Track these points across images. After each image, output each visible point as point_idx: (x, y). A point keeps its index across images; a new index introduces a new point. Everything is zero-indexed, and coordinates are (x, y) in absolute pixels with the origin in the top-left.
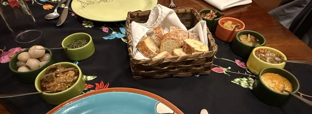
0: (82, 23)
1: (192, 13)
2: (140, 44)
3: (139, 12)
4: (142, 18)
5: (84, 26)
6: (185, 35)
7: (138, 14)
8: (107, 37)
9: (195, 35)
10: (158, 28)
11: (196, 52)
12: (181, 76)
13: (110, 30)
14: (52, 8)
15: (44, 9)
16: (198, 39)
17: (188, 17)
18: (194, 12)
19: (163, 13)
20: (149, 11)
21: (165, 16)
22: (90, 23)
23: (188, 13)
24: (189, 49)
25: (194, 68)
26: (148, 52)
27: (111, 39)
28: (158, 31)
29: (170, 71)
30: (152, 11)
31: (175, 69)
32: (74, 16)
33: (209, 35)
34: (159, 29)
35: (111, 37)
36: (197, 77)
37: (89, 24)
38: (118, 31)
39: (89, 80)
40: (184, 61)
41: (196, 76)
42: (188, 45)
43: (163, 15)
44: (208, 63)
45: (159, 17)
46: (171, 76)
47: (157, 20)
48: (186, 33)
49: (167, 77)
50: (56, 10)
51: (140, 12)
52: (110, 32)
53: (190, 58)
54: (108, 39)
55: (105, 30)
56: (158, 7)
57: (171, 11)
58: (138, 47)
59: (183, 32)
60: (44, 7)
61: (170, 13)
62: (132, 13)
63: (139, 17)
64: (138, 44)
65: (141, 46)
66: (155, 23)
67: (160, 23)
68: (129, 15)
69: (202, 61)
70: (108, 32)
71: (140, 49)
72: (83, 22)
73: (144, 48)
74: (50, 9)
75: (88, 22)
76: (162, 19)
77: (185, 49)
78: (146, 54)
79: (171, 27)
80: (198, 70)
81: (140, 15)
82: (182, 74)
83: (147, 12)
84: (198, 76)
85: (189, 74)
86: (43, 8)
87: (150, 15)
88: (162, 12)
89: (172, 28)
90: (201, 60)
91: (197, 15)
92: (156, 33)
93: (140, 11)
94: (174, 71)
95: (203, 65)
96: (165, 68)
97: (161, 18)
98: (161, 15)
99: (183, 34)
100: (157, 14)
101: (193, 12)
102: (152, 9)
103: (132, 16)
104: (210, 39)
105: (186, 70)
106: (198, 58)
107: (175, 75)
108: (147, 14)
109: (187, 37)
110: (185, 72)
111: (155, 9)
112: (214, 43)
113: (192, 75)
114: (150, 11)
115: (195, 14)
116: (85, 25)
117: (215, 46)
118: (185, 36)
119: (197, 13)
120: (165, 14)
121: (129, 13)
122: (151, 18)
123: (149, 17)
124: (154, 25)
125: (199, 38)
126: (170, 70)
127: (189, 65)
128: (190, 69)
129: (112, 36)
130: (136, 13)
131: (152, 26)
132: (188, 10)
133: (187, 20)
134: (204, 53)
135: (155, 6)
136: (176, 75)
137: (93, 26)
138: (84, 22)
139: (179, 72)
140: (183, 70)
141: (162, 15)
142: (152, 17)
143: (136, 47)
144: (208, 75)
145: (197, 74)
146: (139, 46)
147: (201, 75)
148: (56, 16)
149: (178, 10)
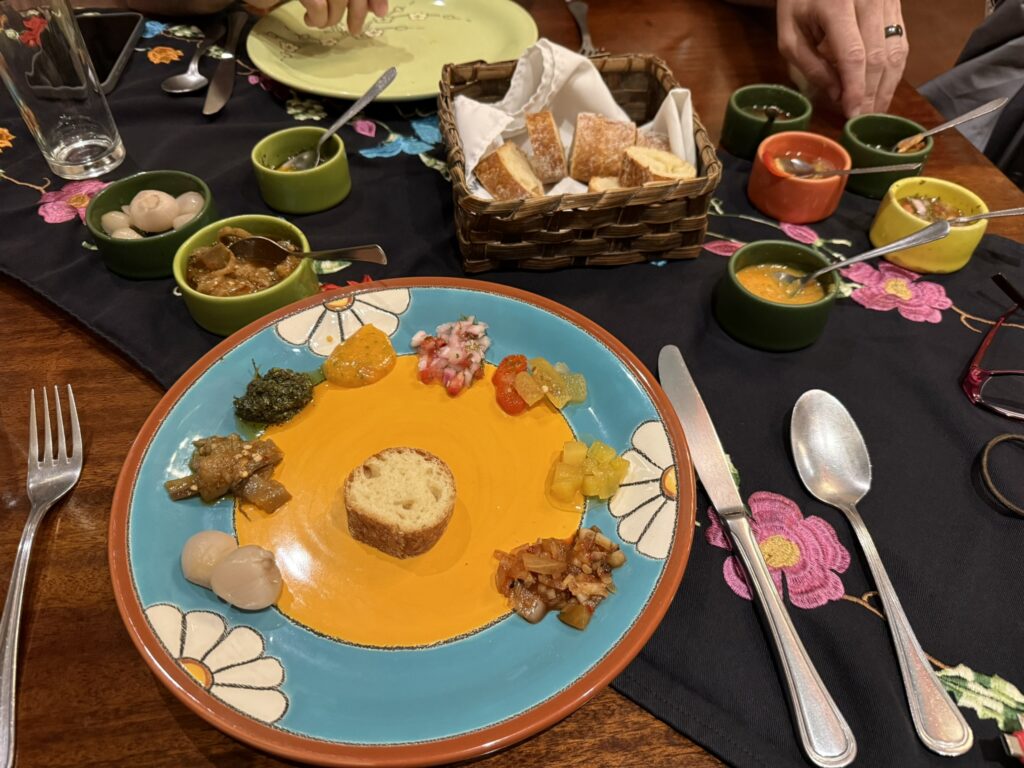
0: (284, 106)
1: (649, 72)
2: (485, 164)
3: (478, 65)
4: (489, 84)
5: (292, 116)
6: (624, 134)
7: (475, 72)
8: (373, 150)
9: (657, 136)
10: (543, 114)
11: (655, 180)
12: (610, 261)
13: (379, 129)
14: (180, 57)
15: (152, 63)
16: (664, 147)
17: (638, 86)
18: (657, 66)
19: (558, 68)
20: (512, 62)
21: (561, 77)
22: (312, 108)
23: (639, 72)
24: (636, 174)
25: (649, 235)
26: (509, 186)
27: (386, 156)
28: (541, 123)
29: (576, 245)
30: (521, 60)
31: (591, 237)
32: (257, 85)
33: (699, 134)
34: (545, 118)
35: (385, 152)
36: (657, 267)
37: (310, 111)
38: (408, 132)
39: (326, 271)
40: (620, 209)
41: (653, 263)
42: (633, 162)
43: (557, 72)
44: (692, 218)
45: (544, 80)
46: (579, 262)
47: (538, 91)
48: (630, 132)
49: (569, 267)
50: (194, 66)
51: (483, 66)
52: (382, 135)
53: (636, 198)
54: (377, 158)
55: (363, 130)
56: (543, 49)
57: (583, 64)
58: (480, 174)
59: (620, 126)
60: (150, 55)
61: (579, 70)
62: (457, 67)
63: (480, 82)
64: (480, 163)
65: (490, 168)
66: (531, 100)
67: (547, 101)
68: (448, 75)
69: (673, 209)
70: (373, 134)
71: (484, 177)
72: (290, 105)
73: (499, 176)
74: (173, 62)
75: (307, 104)
76: (554, 88)
77: (625, 176)
78: (502, 194)
79: (580, 115)
80: (662, 242)
81: (481, 75)
82: (613, 256)
83: (504, 65)
84: (661, 264)
85: (634, 255)
86: (148, 59)
87: (516, 76)
88: (553, 65)
89: (585, 117)
90: (671, 205)
91: (665, 76)
92: (534, 132)
93: (482, 62)
94: (587, 245)
95: (677, 224)
96: (562, 231)
97: (551, 83)
98: (550, 73)
99: (619, 132)
100: (538, 71)
101: (653, 67)
102: (523, 54)
103: (457, 80)
104: (701, 145)
105: (626, 242)
106: (660, 200)
107: (592, 257)
108: (503, 72)
109: (632, 142)
110: (621, 250)
111: (531, 56)
112: (712, 157)
113: (642, 258)
114: (514, 64)
115: (660, 73)
116: (297, 114)
117: (715, 165)
118: (624, 140)
119: (665, 70)
120: (562, 71)
121: (445, 68)
122: (519, 85)
123: (513, 83)
124: (527, 109)
125: (667, 145)
126: (576, 241)
127: (636, 225)
128: (634, 239)
129: (387, 147)
130: (470, 68)
131: (523, 109)
132: (639, 62)
133: (635, 97)
134: (681, 183)
135: (530, 46)
136: (593, 261)
137: (324, 115)
138: (293, 104)
139: (601, 247)
140: (617, 241)
141: (553, 75)
142: (521, 82)
143: (474, 173)
144: (693, 259)
145: (658, 256)
146: (483, 169)
147: (670, 261)
148: (196, 84)
149: (605, 62)
